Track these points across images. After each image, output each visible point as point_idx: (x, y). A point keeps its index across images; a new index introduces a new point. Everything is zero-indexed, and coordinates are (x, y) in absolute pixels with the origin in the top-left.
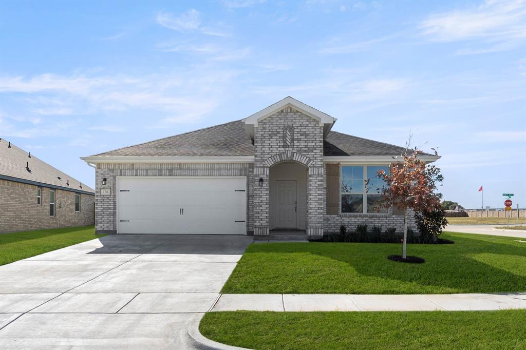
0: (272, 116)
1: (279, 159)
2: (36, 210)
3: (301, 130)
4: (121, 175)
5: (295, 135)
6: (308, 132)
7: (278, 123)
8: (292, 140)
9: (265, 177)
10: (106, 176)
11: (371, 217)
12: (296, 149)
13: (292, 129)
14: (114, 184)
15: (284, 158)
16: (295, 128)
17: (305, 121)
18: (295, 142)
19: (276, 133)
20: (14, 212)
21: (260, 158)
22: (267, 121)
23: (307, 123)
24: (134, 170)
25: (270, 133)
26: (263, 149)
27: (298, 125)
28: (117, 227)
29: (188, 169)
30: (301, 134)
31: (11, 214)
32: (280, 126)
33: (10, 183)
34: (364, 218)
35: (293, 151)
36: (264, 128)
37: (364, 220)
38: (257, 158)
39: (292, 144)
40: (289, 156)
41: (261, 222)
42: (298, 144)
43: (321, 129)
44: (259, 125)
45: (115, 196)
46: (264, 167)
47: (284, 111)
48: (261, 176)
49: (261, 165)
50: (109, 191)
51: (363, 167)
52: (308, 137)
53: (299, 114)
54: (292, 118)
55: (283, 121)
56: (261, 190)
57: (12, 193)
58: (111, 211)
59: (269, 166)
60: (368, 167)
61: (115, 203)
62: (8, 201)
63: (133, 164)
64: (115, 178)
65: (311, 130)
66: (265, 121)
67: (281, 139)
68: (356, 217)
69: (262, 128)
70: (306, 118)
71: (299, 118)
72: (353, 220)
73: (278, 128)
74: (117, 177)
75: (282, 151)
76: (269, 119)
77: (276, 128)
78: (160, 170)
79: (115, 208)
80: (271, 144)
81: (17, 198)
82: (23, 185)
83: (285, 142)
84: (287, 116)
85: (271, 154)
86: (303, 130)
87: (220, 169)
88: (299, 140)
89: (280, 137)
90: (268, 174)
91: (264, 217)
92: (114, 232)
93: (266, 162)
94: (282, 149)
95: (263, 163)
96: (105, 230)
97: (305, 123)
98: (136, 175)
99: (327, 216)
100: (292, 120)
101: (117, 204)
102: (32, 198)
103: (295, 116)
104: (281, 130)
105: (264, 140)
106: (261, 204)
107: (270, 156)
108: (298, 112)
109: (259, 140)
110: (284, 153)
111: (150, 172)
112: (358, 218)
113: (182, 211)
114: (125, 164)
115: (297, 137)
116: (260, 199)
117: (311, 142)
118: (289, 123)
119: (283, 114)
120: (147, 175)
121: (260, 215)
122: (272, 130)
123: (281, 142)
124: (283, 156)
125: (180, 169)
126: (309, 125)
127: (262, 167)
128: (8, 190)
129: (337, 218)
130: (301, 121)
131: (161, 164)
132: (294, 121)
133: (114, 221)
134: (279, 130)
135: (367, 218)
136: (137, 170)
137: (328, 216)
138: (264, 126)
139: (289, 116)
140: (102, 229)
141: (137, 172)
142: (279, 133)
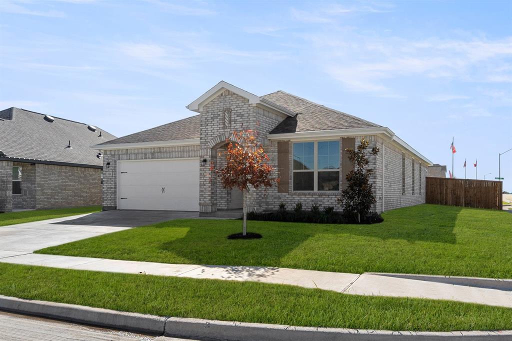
0: (214, 100)
1: (219, 140)
2: (98, 189)
3: (238, 111)
4: (119, 160)
5: (232, 116)
6: (243, 113)
7: (219, 106)
8: (230, 121)
9: (208, 158)
10: (110, 161)
11: (320, 195)
12: (233, 130)
13: (229, 111)
14: (115, 167)
15: (223, 139)
16: (233, 109)
17: (241, 102)
18: (232, 123)
19: (216, 115)
20: (73, 191)
21: (204, 140)
22: (210, 105)
23: (243, 104)
24: (128, 155)
25: (212, 116)
26: (207, 132)
27: (235, 107)
28: (117, 204)
29: (165, 152)
30: (237, 115)
31: (70, 192)
32: (220, 108)
33: (68, 168)
34: (314, 196)
35: (231, 132)
36: (208, 112)
37: (313, 199)
38: (202, 140)
39: (230, 125)
40: (227, 137)
41: (205, 200)
42: (235, 125)
43: (254, 109)
44: (203, 109)
45: (115, 177)
46: (207, 149)
47: (223, 95)
48: (205, 157)
49: (205, 147)
50: (111, 173)
51: (313, 143)
52: (243, 118)
53: (236, 96)
54: (230, 101)
55: (222, 104)
56: (205, 170)
57: (70, 176)
58: (113, 190)
59: (211, 147)
60: (318, 142)
61: (115, 183)
62: (66, 182)
63: (127, 150)
64: (115, 162)
65: (246, 110)
66: (208, 105)
67: (221, 121)
68: (305, 195)
69: (206, 112)
70: (241, 100)
71: (236, 100)
72: (303, 198)
73: (218, 111)
74: (117, 161)
75: (221, 133)
76: (212, 103)
77: (217, 111)
78: (146, 154)
79: (115, 188)
80: (213, 127)
81: (77, 180)
82: (83, 169)
83: (224, 124)
84: (226, 99)
85: (213, 135)
86: (239, 111)
87: (189, 151)
88: (235, 121)
89: (220, 119)
90: (210, 155)
91: (207, 195)
92: (115, 208)
93: (209, 143)
94: (222, 130)
95: (207, 145)
96: (109, 207)
97: (240, 104)
98: (129, 159)
99: (277, 194)
100: (229, 102)
101: (117, 185)
102: (93, 179)
103: (232, 98)
104: (221, 113)
105: (207, 123)
106: (204, 183)
107: (212, 138)
108: (234, 94)
109: (203, 123)
110: (223, 134)
111: (139, 156)
112: (308, 196)
113: (163, 189)
114: (122, 150)
115: (233, 118)
116: (204, 178)
117: (245, 122)
118: (227, 105)
119: (222, 97)
120: (136, 159)
121: (204, 193)
122: (213, 114)
123: (221, 124)
124: (222, 137)
125: (160, 152)
126: (244, 106)
127: (205, 148)
128: (66, 173)
129: (287, 196)
130: (237, 102)
131: (146, 149)
132: (232, 103)
133: (115, 198)
134: (219, 113)
135: (316, 196)
136: (129, 154)
137: (280, 194)
138: (208, 110)
139: (228, 99)
140: (106, 205)
141: (130, 156)
142: (219, 115)
